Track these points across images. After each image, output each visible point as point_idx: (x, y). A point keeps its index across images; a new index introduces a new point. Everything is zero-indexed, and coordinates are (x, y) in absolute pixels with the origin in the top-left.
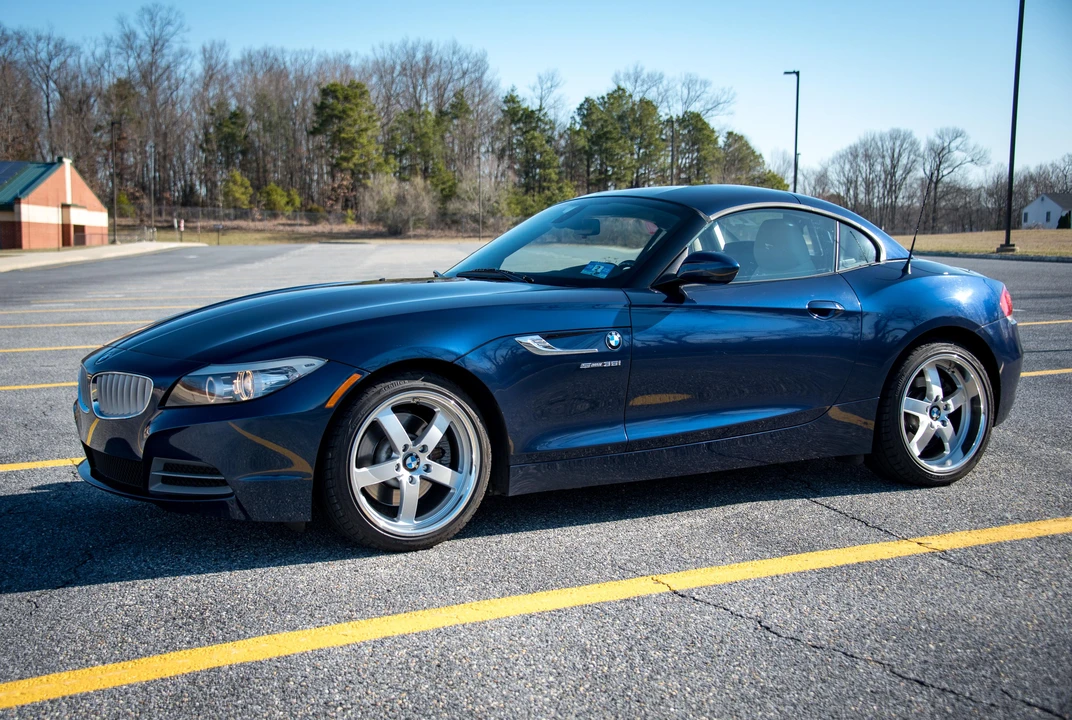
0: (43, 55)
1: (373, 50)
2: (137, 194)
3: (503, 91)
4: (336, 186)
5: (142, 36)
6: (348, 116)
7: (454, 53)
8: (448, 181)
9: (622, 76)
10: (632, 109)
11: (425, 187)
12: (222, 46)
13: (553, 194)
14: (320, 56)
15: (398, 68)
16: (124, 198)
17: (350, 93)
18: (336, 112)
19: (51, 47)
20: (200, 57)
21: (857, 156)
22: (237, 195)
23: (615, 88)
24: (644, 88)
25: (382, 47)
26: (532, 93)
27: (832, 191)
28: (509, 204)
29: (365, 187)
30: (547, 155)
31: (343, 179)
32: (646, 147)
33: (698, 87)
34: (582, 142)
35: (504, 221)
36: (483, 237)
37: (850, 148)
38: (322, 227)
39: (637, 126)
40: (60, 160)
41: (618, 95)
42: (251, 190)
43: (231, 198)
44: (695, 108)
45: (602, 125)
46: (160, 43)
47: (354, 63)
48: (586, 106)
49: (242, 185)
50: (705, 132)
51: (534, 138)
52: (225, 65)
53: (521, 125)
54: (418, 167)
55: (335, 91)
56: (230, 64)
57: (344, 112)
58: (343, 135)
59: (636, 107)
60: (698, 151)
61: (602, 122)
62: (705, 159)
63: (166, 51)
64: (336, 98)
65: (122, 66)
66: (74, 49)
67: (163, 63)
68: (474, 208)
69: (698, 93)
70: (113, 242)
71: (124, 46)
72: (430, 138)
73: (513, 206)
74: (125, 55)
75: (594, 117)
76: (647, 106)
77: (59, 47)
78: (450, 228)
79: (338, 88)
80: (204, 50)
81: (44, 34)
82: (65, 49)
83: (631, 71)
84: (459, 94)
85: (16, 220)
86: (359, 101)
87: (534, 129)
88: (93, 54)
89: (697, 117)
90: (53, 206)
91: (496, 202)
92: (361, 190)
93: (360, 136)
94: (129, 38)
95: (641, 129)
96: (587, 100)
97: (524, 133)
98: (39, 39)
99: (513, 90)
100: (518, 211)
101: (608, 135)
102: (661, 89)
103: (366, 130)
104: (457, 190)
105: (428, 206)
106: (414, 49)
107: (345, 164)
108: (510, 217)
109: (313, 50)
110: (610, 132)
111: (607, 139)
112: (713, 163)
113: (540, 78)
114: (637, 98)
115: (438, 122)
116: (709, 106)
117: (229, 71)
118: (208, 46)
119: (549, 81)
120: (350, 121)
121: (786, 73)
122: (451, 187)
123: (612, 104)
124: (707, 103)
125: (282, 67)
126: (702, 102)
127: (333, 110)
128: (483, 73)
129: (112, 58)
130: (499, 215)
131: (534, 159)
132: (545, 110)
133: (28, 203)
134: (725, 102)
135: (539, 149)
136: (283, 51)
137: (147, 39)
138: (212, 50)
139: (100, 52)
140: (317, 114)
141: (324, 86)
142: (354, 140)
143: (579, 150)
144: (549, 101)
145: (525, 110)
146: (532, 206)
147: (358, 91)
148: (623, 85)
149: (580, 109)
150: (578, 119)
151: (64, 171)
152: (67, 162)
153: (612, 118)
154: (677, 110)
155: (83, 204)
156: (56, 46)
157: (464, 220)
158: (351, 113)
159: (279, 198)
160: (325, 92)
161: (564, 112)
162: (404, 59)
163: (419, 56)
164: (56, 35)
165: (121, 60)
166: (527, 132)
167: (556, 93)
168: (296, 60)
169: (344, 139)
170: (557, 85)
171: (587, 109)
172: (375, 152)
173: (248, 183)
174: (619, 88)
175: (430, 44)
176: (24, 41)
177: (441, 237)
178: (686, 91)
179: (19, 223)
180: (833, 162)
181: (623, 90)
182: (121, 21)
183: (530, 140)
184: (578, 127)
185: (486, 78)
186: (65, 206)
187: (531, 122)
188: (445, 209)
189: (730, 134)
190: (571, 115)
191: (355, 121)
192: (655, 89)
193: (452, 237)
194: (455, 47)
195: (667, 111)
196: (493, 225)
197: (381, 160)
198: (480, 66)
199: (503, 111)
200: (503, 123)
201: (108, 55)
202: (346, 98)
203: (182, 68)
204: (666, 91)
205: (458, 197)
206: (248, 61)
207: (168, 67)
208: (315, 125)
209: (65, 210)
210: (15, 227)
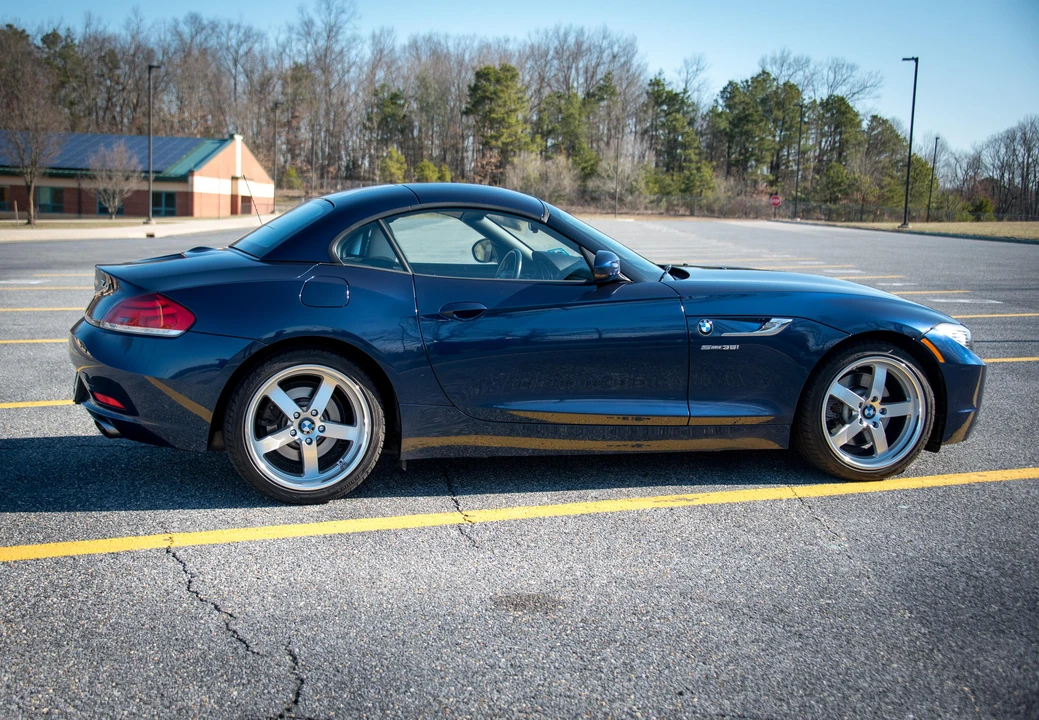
0: (234, 42)
1: (529, 36)
2: (305, 168)
3: (651, 74)
4: (484, 163)
5: (319, 25)
6: (499, 97)
7: (604, 38)
8: (590, 160)
9: (768, 60)
10: (776, 92)
11: (567, 167)
12: (390, 32)
13: (691, 174)
14: (481, 41)
15: (551, 53)
16: (293, 172)
17: (502, 76)
18: (488, 94)
19: (240, 34)
20: (369, 42)
21: (1014, 139)
22: (393, 170)
23: (760, 72)
24: (790, 72)
25: (537, 32)
26: (678, 77)
27: (986, 175)
28: (647, 183)
29: (512, 164)
30: (688, 136)
31: (491, 157)
32: (787, 130)
33: (844, 71)
34: (724, 125)
35: (642, 199)
36: (621, 214)
37: (1008, 131)
39: (779, 109)
40: (232, 137)
41: (763, 78)
42: (405, 166)
43: (387, 173)
44: (840, 92)
45: (744, 108)
46: (335, 29)
47: (512, 47)
48: (729, 90)
49: (398, 161)
50: (848, 115)
51: (676, 120)
52: (393, 49)
53: (665, 107)
54: (563, 147)
55: (488, 74)
56: (397, 48)
57: (495, 93)
58: (493, 115)
59: (779, 91)
60: (841, 134)
61: (743, 105)
62: (847, 141)
63: (340, 37)
64: (489, 80)
65: (300, 52)
66: (260, 36)
67: (337, 48)
68: (611, 186)
69: (845, 77)
71: (303, 33)
72: (575, 118)
73: (651, 185)
74: (304, 41)
75: (736, 100)
76: (791, 89)
77: (248, 35)
78: (589, 205)
79: (491, 71)
80: (374, 37)
81: (235, 23)
82: (253, 36)
83: (778, 55)
84: (608, 77)
85: (189, 190)
86: (510, 83)
87: (678, 111)
88: (277, 40)
89: (842, 100)
90: (223, 177)
91: (636, 180)
92: (508, 167)
93: (509, 117)
94: (308, 25)
95: (784, 112)
96: (731, 83)
97: (667, 115)
98: (230, 27)
99: (660, 74)
100: (656, 190)
101: (750, 118)
102: (807, 73)
103: (515, 110)
104: (599, 170)
105: (568, 183)
106: (566, 35)
107: (493, 143)
108: (648, 195)
109: (475, 35)
110: (751, 115)
111: (748, 121)
112: (855, 145)
113: (686, 61)
114: (781, 82)
115: (584, 103)
116: (855, 90)
117: (397, 55)
118: (378, 32)
119: (696, 65)
120: (500, 102)
121: (904, 59)
122: (592, 165)
123: (756, 87)
124: (853, 86)
125: (445, 51)
126: (849, 86)
127: (485, 91)
128: (631, 58)
129: (293, 44)
130: (637, 193)
131: (676, 140)
132: (689, 93)
133: (201, 175)
134: (871, 86)
135: (680, 130)
136: (447, 37)
137: (323, 26)
138: (381, 34)
139: (282, 38)
140: (471, 95)
141: (478, 69)
142: (503, 119)
143: (720, 132)
144: (694, 84)
145: (668, 93)
146: (670, 185)
147: (509, 75)
148: (768, 69)
149: (723, 92)
150: (721, 101)
151: (234, 147)
152: (238, 138)
153: (755, 101)
154: (822, 94)
155: (251, 177)
156: (245, 34)
157: (603, 197)
158: (502, 95)
159: (431, 174)
160: (480, 75)
161: (707, 95)
162: (556, 43)
163: (571, 40)
164: (245, 24)
165: (301, 47)
166: (670, 114)
167: (701, 76)
168: (459, 44)
169: (494, 119)
170: (703, 68)
171: (730, 92)
172: (523, 132)
173: (403, 159)
174: (764, 72)
175: (582, 30)
176: (218, 30)
177: (580, 213)
178: (832, 76)
179: (192, 194)
180: (988, 146)
181: (768, 74)
182: (301, 10)
183: (672, 122)
184: (720, 109)
185: (635, 61)
186: (234, 178)
187: (674, 105)
188: (585, 186)
189: (874, 118)
190: (715, 98)
191: (505, 102)
192: (801, 73)
193: (591, 213)
194: (604, 32)
195: (812, 94)
196: (631, 203)
197: (528, 139)
198: (629, 49)
199: (647, 93)
200: (646, 105)
201: (289, 41)
202: (498, 81)
203: (354, 52)
204: (813, 75)
205: (599, 175)
206: (414, 46)
207: (342, 51)
208: (468, 106)
209: (234, 182)
210: (188, 197)
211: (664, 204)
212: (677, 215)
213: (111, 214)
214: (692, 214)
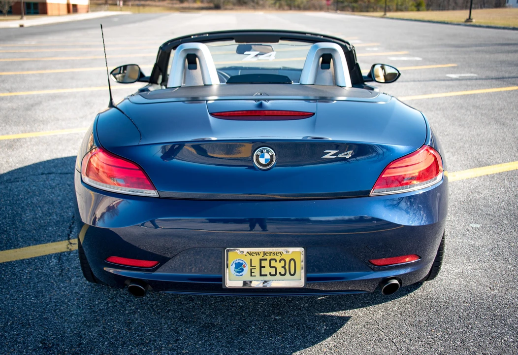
38: (185, 5)
70: (88, 12)
85: (44, 1)
179: (46, 3)
211: (277, 5)
212: (284, 9)
213: (5, 14)
214: (291, 9)
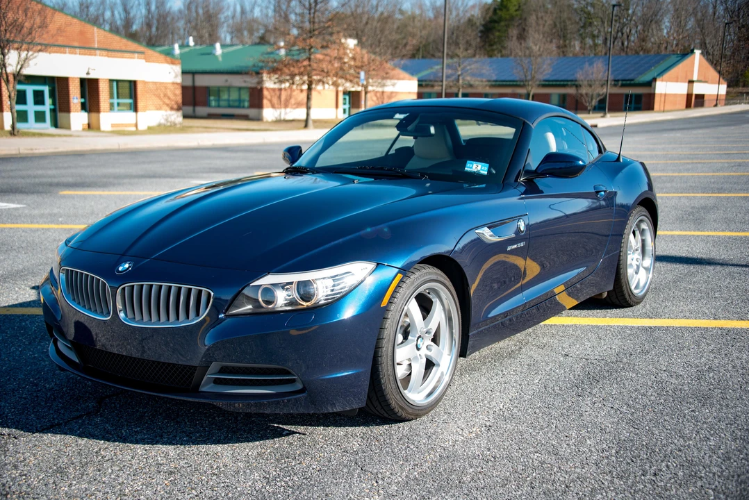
40: (692, 51)
85: (652, 92)
90: (682, 81)
133: (663, 81)
151: (694, 58)
152: (698, 52)
155: (707, 80)
179: (654, 94)
209: (691, 84)
210: (652, 96)
213: (590, 110)
